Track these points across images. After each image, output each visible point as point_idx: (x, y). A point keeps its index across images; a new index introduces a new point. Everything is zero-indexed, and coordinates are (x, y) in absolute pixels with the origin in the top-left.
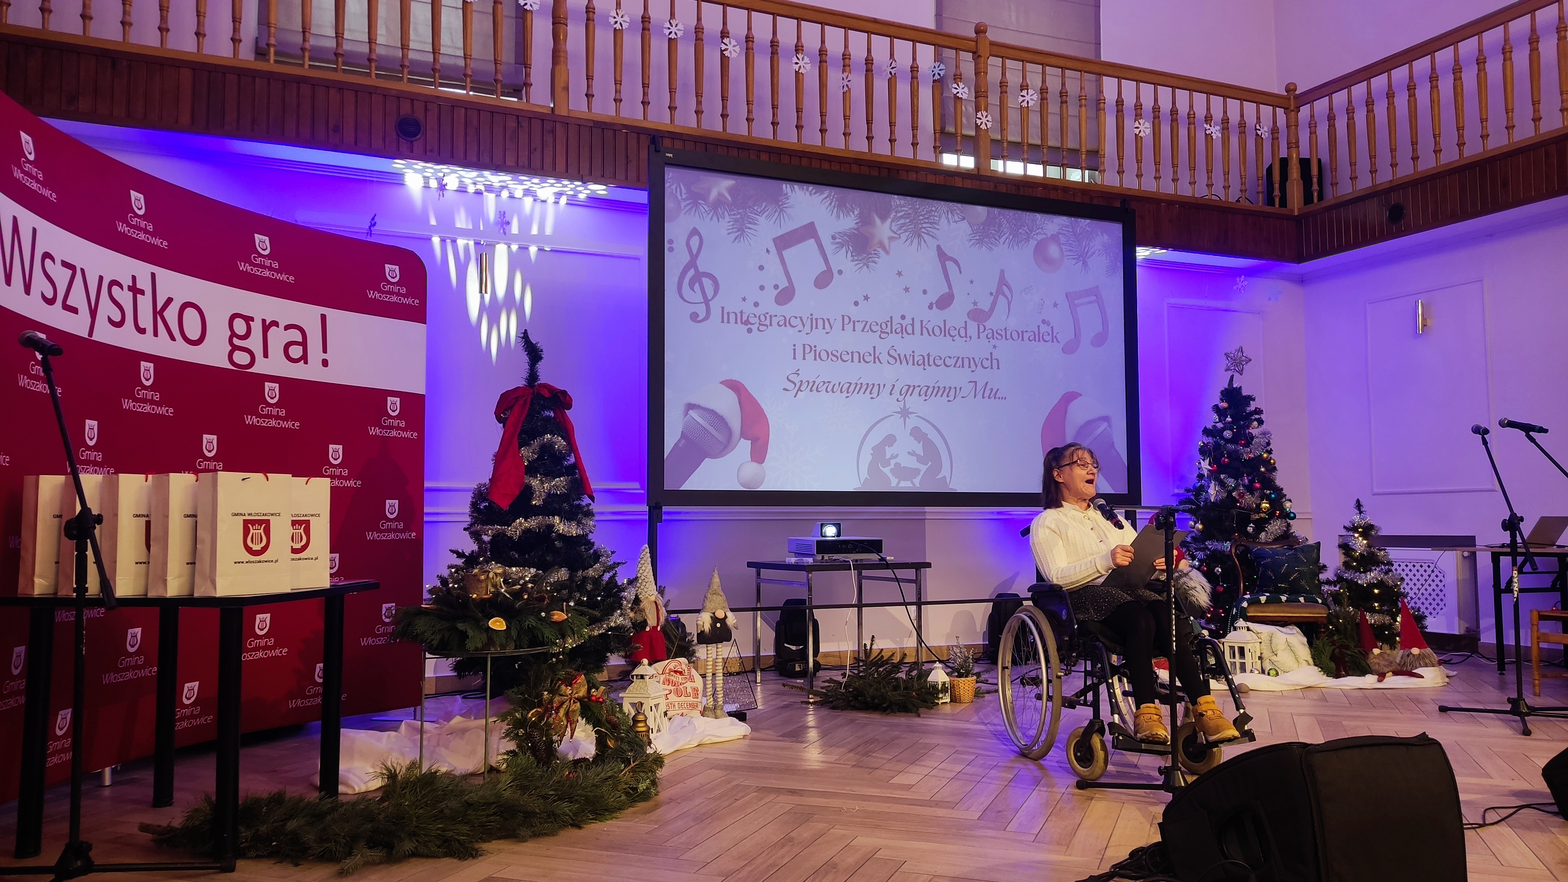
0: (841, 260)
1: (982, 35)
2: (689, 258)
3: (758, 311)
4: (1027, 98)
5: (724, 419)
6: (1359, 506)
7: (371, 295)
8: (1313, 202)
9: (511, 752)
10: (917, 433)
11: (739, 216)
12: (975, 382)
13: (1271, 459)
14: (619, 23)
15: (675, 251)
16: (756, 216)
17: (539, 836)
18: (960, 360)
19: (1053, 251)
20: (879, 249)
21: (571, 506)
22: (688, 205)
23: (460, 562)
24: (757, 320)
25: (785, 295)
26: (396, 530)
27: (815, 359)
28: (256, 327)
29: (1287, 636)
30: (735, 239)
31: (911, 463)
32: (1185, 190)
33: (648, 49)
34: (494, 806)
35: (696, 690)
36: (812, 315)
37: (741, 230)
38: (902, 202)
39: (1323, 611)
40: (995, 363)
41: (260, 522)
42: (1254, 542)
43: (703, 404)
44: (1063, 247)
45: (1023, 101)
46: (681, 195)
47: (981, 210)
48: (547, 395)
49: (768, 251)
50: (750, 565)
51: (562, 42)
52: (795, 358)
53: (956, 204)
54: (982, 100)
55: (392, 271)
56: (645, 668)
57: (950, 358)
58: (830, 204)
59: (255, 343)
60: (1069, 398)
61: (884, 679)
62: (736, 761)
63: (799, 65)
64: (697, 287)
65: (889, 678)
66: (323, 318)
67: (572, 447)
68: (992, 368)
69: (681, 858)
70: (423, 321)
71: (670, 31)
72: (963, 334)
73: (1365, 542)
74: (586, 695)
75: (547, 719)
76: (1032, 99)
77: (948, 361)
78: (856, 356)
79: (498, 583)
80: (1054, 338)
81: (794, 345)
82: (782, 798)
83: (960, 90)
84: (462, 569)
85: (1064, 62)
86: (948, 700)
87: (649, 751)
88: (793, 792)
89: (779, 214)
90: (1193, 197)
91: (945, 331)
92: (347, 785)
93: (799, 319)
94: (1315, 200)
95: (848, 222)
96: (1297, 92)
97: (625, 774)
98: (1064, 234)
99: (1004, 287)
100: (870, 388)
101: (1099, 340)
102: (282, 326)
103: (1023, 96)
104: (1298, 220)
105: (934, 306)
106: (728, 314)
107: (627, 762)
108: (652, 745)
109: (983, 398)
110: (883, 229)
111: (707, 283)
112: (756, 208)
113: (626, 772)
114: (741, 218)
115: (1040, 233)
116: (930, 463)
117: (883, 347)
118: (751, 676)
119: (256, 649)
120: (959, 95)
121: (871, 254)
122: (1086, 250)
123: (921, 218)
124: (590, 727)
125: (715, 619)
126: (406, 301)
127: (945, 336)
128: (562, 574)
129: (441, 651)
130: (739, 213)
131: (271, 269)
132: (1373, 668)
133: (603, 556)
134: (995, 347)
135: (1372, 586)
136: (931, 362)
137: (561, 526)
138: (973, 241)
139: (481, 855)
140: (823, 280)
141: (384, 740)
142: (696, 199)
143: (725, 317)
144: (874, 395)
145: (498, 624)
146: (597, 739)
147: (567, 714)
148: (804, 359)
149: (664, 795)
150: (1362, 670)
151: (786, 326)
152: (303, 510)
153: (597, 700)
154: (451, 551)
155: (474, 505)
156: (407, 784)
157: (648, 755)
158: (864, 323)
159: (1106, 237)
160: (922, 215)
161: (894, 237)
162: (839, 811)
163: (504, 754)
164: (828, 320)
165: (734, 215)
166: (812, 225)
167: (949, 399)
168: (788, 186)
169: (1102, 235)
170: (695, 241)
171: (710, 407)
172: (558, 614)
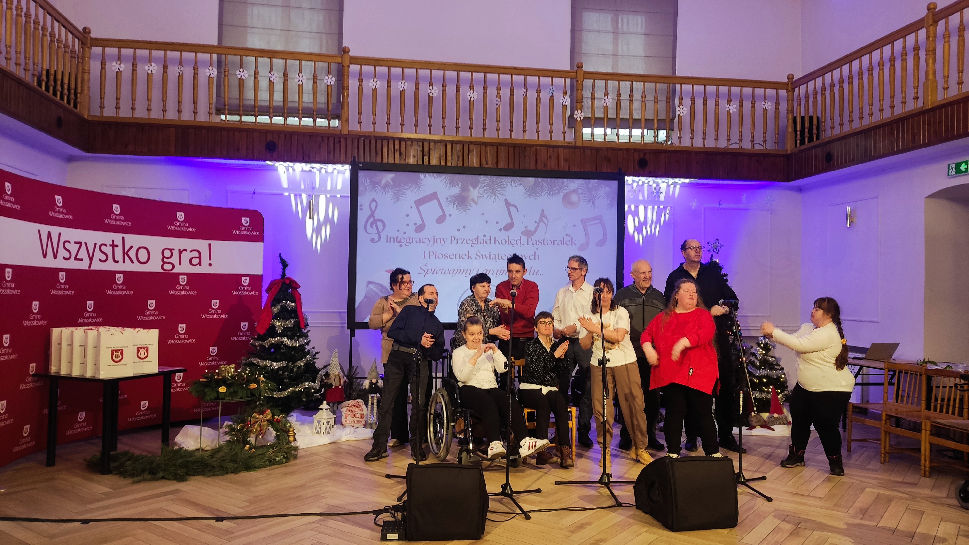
0: (451, 209)
1: (579, 69)
2: (370, 213)
3: (405, 236)
4: (607, 100)
7: (235, 232)
9: (228, 441)
11: (396, 191)
14: (374, 85)
15: (363, 210)
16: (405, 191)
19: (574, 198)
20: (472, 203)
21: (293, 333)
22: (369, 188)
24: (405, 240)
25: (420, 228)
27: (436, 258)
28: (176, 253)
30: (394, 202)
32: (711, 144)
33: (390, 96)
35: (362, 415)
36: (434, 237)
38: (485, 178)
40: (537, 257)
41: (119, 350)
43: (376, 282)
44: (580, 195)
45: (605, 102)
46: (367, 183)
47: (531, 180)
48: (289, 283)
49: (411, 207)
52: (424, 258)
53: (516, 177)
54: (579, 104)
55: (246, 221)
56: (324, 405)
58: (445, 182)
59: (175, 259)
63: (470, 96)
64: (374, 226)
66: (210, 245)
67: (298, 306)
68: (535, 259)
70: (262, 241)
71: (401, 86)
72: (520, 243)
73: (764, 352)
74: (271, 418)
75: (248, 428)
78: (458, 256)
79: (230, 372)
80: (573, 243)
81: (425, 252)
83: (565, 100)
85: (633, 78)
89: (418, 189)
91: (508, 242)
93: (427, 239)
94: (798, 145)
95: (456, 190)
96: (794, 79)
98: (581, 189)
99: (544, 219)
100: (465, 271)
101: (601, 243)
102: (188, 251)
104: (789, 156)
105: (502, 229)
106: (390, 238)
108: (295, 442)
111: (380, 224)
112: (405, 187)
114: (398, 192)
115: (566, 189)
117: (473, 251)
121: (467, 205)
122: (594, 196)
123: (496, 186)
125: (371, 383)
126: (252, 233)
127: (508, 244)
131: (184, 226)
133: (310, 354)
134: (537, 249)
136: (500, 258)
137: (287, 342)
138: (525, 196)
140: (441, 220)
142: (374, 184)
143: (388, 240)
145: (222, 389)
146: (276, 436)
148: (430, 258)
151: (420, 242)
152: (144, 343)
153: (277, 421)
158: (463, 240)
159: (607, 189)
160: (496, 184)
161: (480, 196)
164: (443, 239)
165: (394, 191)
166: (436, 193)
168: (423, 175)
169: (604, 188)
170: (373, 205)
171: (380, 282)
172: (253, 385)
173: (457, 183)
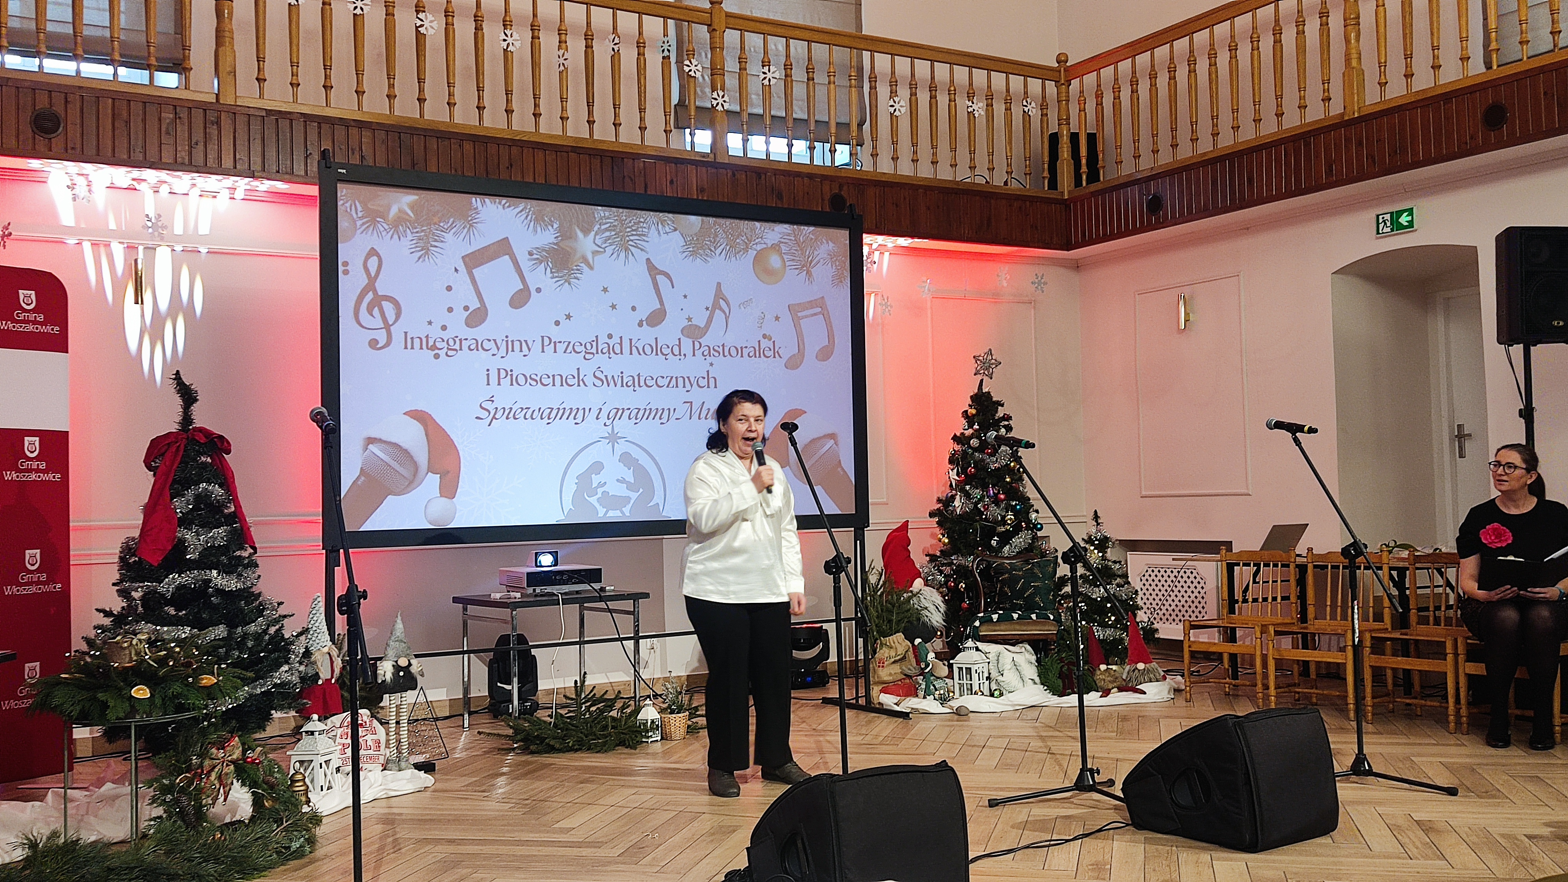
0: (540, 277)
1: (717, 6)
2: (367, 281)
3: (446, 335)
4: (769, 75)
5: (409, 453)
6: (1096, 517)
8: (1082, 185)
9: (158, 817)
10: (626, 459)
11: (423, 234)
12: (691, 403)
15: (351, 273)
16: (443, 233)
18: (674, 379)
19: (775, 261)
20: (582, 265)
21: (231, 559)
22: (363, 224)
23: (107, 621)
24: (445, 344)
25: (477, 317)
26: (39, 583)
27: (512, 384)
29: (1014, 655)
30: (419, 258)
31: (621, 490)
32: (945, 174)
34: (137, 870)
35: (377, 742)
36: (507, 337)
37: (425, 248)
38: (607, 214)
39: (1053, 628)
40: (712, 381)
42: (996, 556)
43: (384, 438)
44: (785, 257)
45: (765, 78)
46: (357, 214)
47: (694, 221)
48: (203, 440)
49: (456, 270)
51: (227, 20)
52: (488, 384)
53: (667, 214)
54: (718, 78)
55: (27, 297)
56: (315, 724)
57: (663, 378)
58: (526, 218)
61: (596, 718)
62: (408, 814)
63: (507, 42)
64: (376, 311)
65: (601, 717)
67: (231, 495)
68: (708, 387)
70: (65, 351)
71: (355, 5)
72: (676, 352)
73: (1100, 554)
75: (197, 783)
76: (773, 77)
77: (661, 382)
78: (558, 379)
79: (143, 650)
80: (776, 354)
81: (488, 370)
83: (693, 68)
84: (109, 630)
85: (810, 35)
86: (659, 738)
87: (306, 809)
88: (452, 842)
89: (469, 230)
90: (954, 182)
91: (657, 349)
93: (492, 341)
94: (1084, 183)
95: (547, 237)
96: (1068, 64)
97: (277, 833)
98: (785, 243)
99: (721, 301)
100: (573, 414)
101: (825, 354)
103: (764, 73)
104: (1065, 204)
105: (644, 323)
106: (412, 338)
107: (279, 822)
108: (310, 804)
109: (699, 419)
110: (586, 243)
111: (387, 306)
112: (442, 224)
114: (426, 235)
115: (759, 243)
117: (588, 369)
118: (457, 721)
120: (692, 73)
121: (573, 270)
122: (810, 259)
123: (628, 230)
124: (245, 789)
125: (397, 668)
126: (43, 329)
127: (657, 354)
128: (221, 631)
129: (85, 720)
130: (422, 231)
133: (268, 608)
134: (711, 365)
135: (1106, 600)
136: (642, 383)
137: (219, 580)
138: (687, 253)
140: (520, 299)
141: (28, 811)
142: (373, 217)
143: (408, 343)
144: (579, 420)
145: (141, 692)
146: (253, 800)
147: (219, 778)
148: (499, 384)
149: (320, 852)
150: (1087, 688)
151: (478, 350)
153: (253, 762)
154: (97, 610)
155: (122, 560)
156: (48, 852)
157: (304, 814)
158: (566, 343)
159: (831, 244)
160: (629, 227)
161: (598, 252)
163: (153, 820)
164: (526, 341)
165: (417, 232)
166: (505, 241)
167: (661, 421)
168: (478, 199)
169: (827, 242)
170: (373, 263)
171: (393, 440)
172: (206, 678)
173: (550, 220)
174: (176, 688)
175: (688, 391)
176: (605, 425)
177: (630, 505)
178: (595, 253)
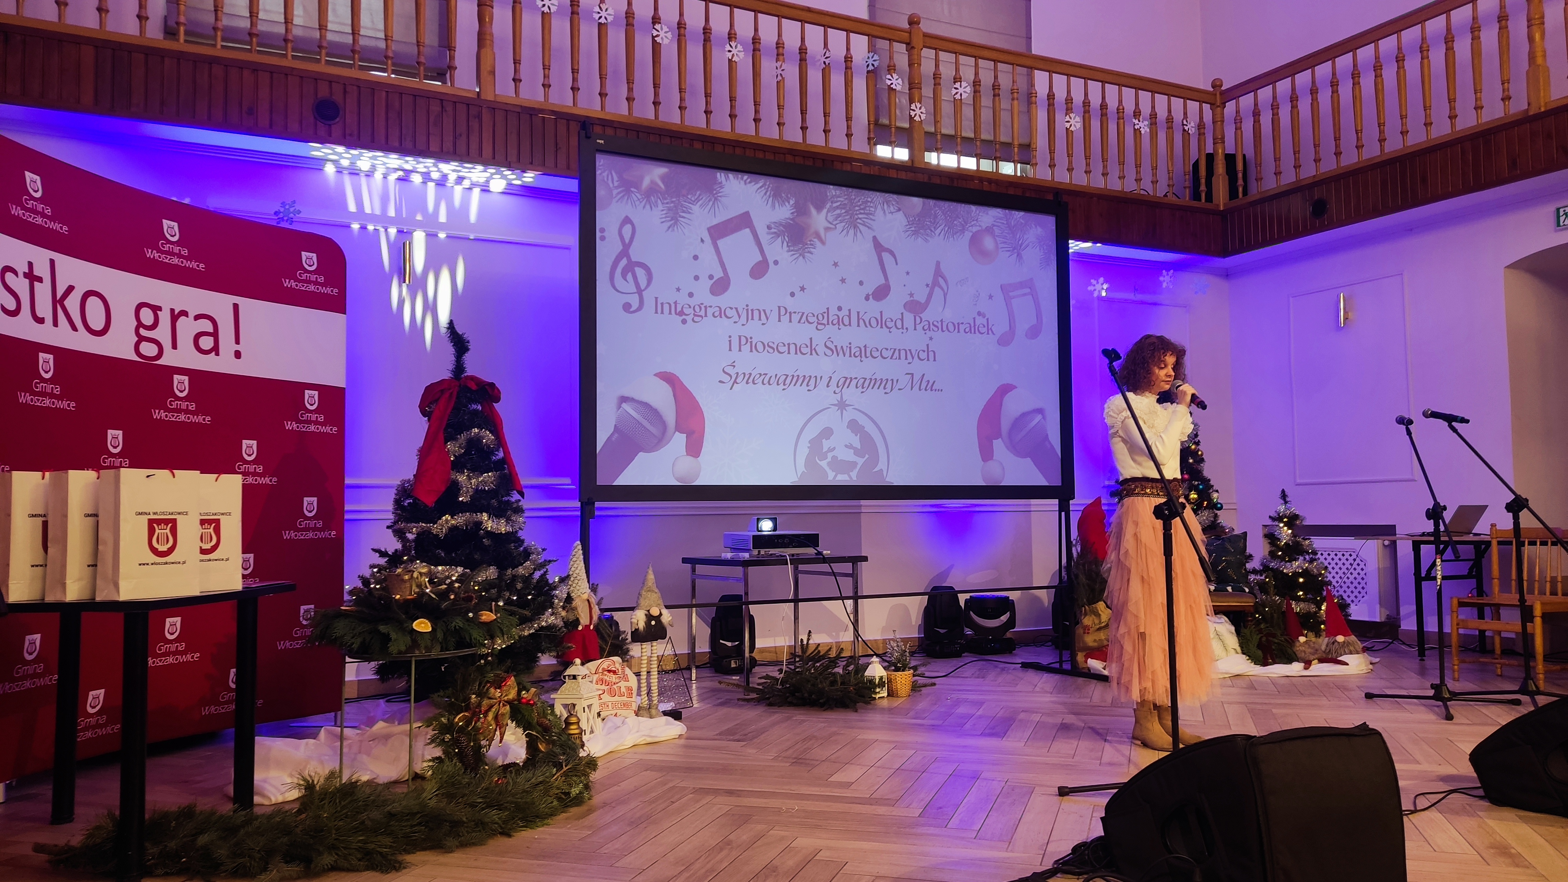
0: (777, 250)
1: (916, 26)
2: (621, 248)
3: (693, 302)
4: (961, 90)
5: (658, 412)
6: (1284, 496)
7: (287, 283)
8: (1238, 197)
9: (437, 758)
10: (854, 426)
11: (672, 205)
12: (912, 374)
13: (1199, 450)
14: (546, 6)
15: (607, 239)
16: (690, 205)
17: (466, 845)
18: (897, 352)
19: (988, 243)
20: (815, 240)
21: (500, 502)
22: (619, 193)
23: (382, 561)
24: (691, 311)
25: (721, 286)
26: (315, 529)
27: (751, 351)
28: (165, 318)
30: (669, 228)
31: (848, 456)
32: (1115, 184)
33: (577, 33)
34: (419, 815)
35: (630, 689)
36: (747, 306)
37: (674, 218)
38: (838, 192)
39: (1250, 600)
40: (931, 354)
41: (166, 522)
43: (637, 398)
44: (998, 239)
45: (957, 93)
46: (613, 183)
47: (917, 202)
48: (474, 387)
49: (702, 241)
50: (685, 560)
51: (488, 25)
52: (730, 350)
53: (891, 195)
54: (916, 91)
55: (309, 259)
56: (577, 668)
57: (887, 349)
58: (765, 194)
59: (162, 333)
60: (1005, 390)
61: (820, 674)
62: (672, 762)
63: (732, 53)
64: (629, 276)
65: (826, 673)
66: (236, 307)
67: (500, 441)
68: (928, 360)
69: (616, 865)
70: (343, 312)
71: (600, 15)
72: (899, 326)
73: (1290, 531)
74: (516, 698)
75: (475, 723)
76: (965, 92)
77: (885, 353)
78: (792, 347)
79: (423, 583)
80: (989, 330)
81: (730, 337)
82: (721, 799)
83: (894, 81)
84: (385, 569)
85: (997, 55)
86: (886, 694)
87: (582, 754)
88: (730, 793)
89: (714, 204)
90: (1122, 192)
91: (881, 323)
92: (264, 796)
93: (734, 309)
94: (1241, 195)
95: (784, 212)
96: (1223, 88)
97: (557, 778)
98: (999, 226)
99: (941, 280)
100: (806, 381)
101: (1034, 332)
102: (192, 315)
103: (956, 88)
104: (1223, 215)
105: (871, 297)
106: (662, 304)
107: (559, 766)
108: (585, 748)
109: (920, 389)
110: (819, 220)
111: (640, 272)
112: (689, 197)
113: (558, 777)
114: (675, 206)
115: (975, 225)
116: (867, 456)
117: (819, 338)
118: (686, 674)
119: (167, 654)
120: (893, 86)
121: (807, 244)
122: (1020, 242)
123: (857, 208)
124: (520, 731)
125: (650, 617)
126: (323, 290)
127: (882, 327)
128: (491, 573)
129: (363, 654)
130: (672, 202)
131: (179, 256)
132: (1299, 656)
133: (533, 553)
134: (931, 339)
135: (1296, 575)
136: (868, 354)
137: (489, 523)
138: (909, 233)
139: (405, 868)
140: (759, 270)
141: (302, 748)
142: (628, 186)
143: (659, 307)
144: (811, 387)
145: (422, 626)
146: (527, 742)
147: (496, 718)
148: (740, 350)
149: (598, 798)
150: (1289, 659)
151: (721, 317)
152: (213, 509)
153: (528, 703)
154: (375, 550)
155: (397, 502)
156: (326, 794)
157: (581, 759)
158: (800, 314)
159: (1039, 230)
160: (857, 206)
161: (829, 228)
162: (778, 811)
163: (430, 761)
164: (764, 311)
166: (747, 215)
167: (886, 391)
168: (722, 174)
169: (1036, 227)
170: (627, 230)
171: (645, 399)
172: (486, 615)
173: (787, 197)
174: (458, 622)
175: (909, 363)
176: (835, 392)
177: (857, 470)
178: (827, 229)
